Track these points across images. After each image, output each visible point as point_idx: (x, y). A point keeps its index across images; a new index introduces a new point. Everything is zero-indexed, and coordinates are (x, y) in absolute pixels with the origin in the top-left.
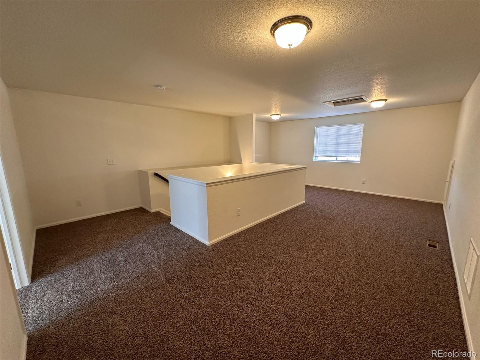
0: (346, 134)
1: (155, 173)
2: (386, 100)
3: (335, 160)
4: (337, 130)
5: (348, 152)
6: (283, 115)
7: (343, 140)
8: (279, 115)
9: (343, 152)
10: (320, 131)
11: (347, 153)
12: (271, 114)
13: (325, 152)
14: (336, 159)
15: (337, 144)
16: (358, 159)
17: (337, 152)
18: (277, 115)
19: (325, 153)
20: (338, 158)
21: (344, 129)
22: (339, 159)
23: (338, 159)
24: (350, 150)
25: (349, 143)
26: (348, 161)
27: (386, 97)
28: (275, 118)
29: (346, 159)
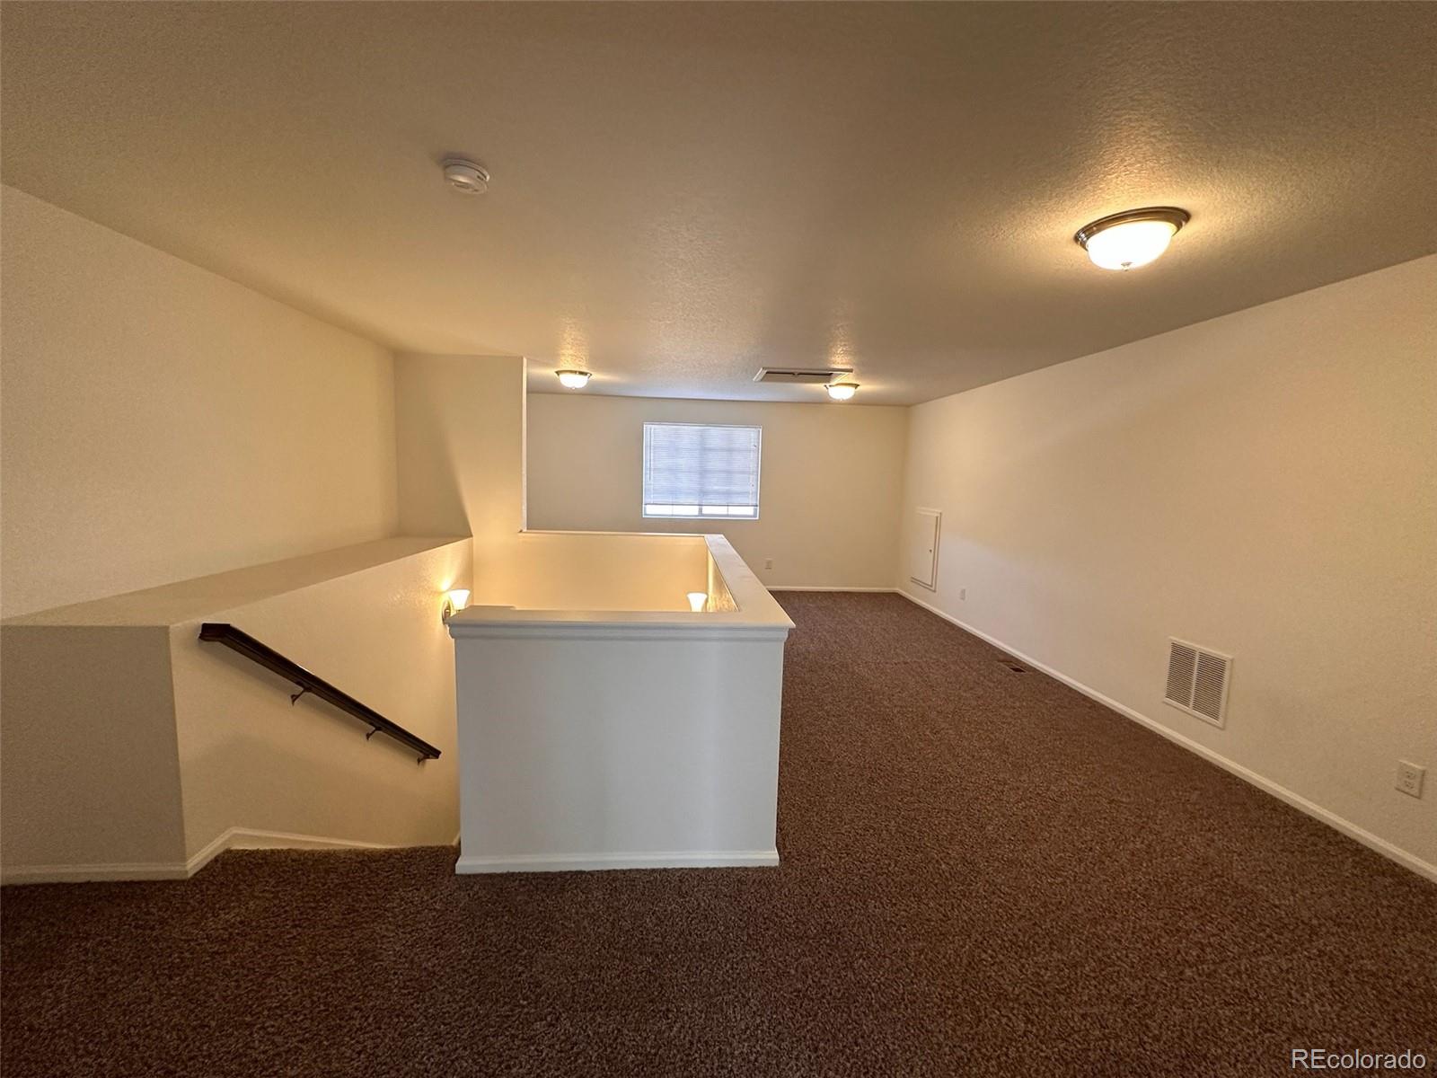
0: (722, 450)
1: (205, 626)
2: (857, 386)
3: (697, 513)
4: (701, 436)
5: (728, 494)
6: (597, 376)
7: (715, 462)
8: (586, 374)
9: (717, 492)
10: (655, 433)
11: (728, 497)
12: (559, 369)
13: (674, 492)
14: (701, 510)
15: (703, 473)
16: (749, 511)
17: (703, 493)
18: (581, 373)
19: (673, 496)
20: (704, 507)
21: (716, 435)
22: (707, 510)
23: (704, 512)
24: (735, 488)
25: (729, 472)
26: (728, 516)
27: (857, 379)
28: (573, 382)
29: (721, 511)
